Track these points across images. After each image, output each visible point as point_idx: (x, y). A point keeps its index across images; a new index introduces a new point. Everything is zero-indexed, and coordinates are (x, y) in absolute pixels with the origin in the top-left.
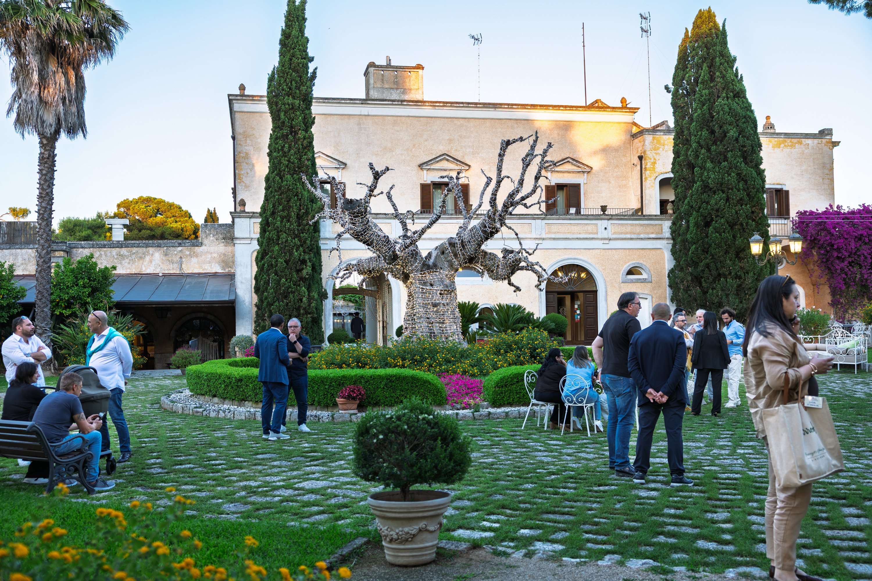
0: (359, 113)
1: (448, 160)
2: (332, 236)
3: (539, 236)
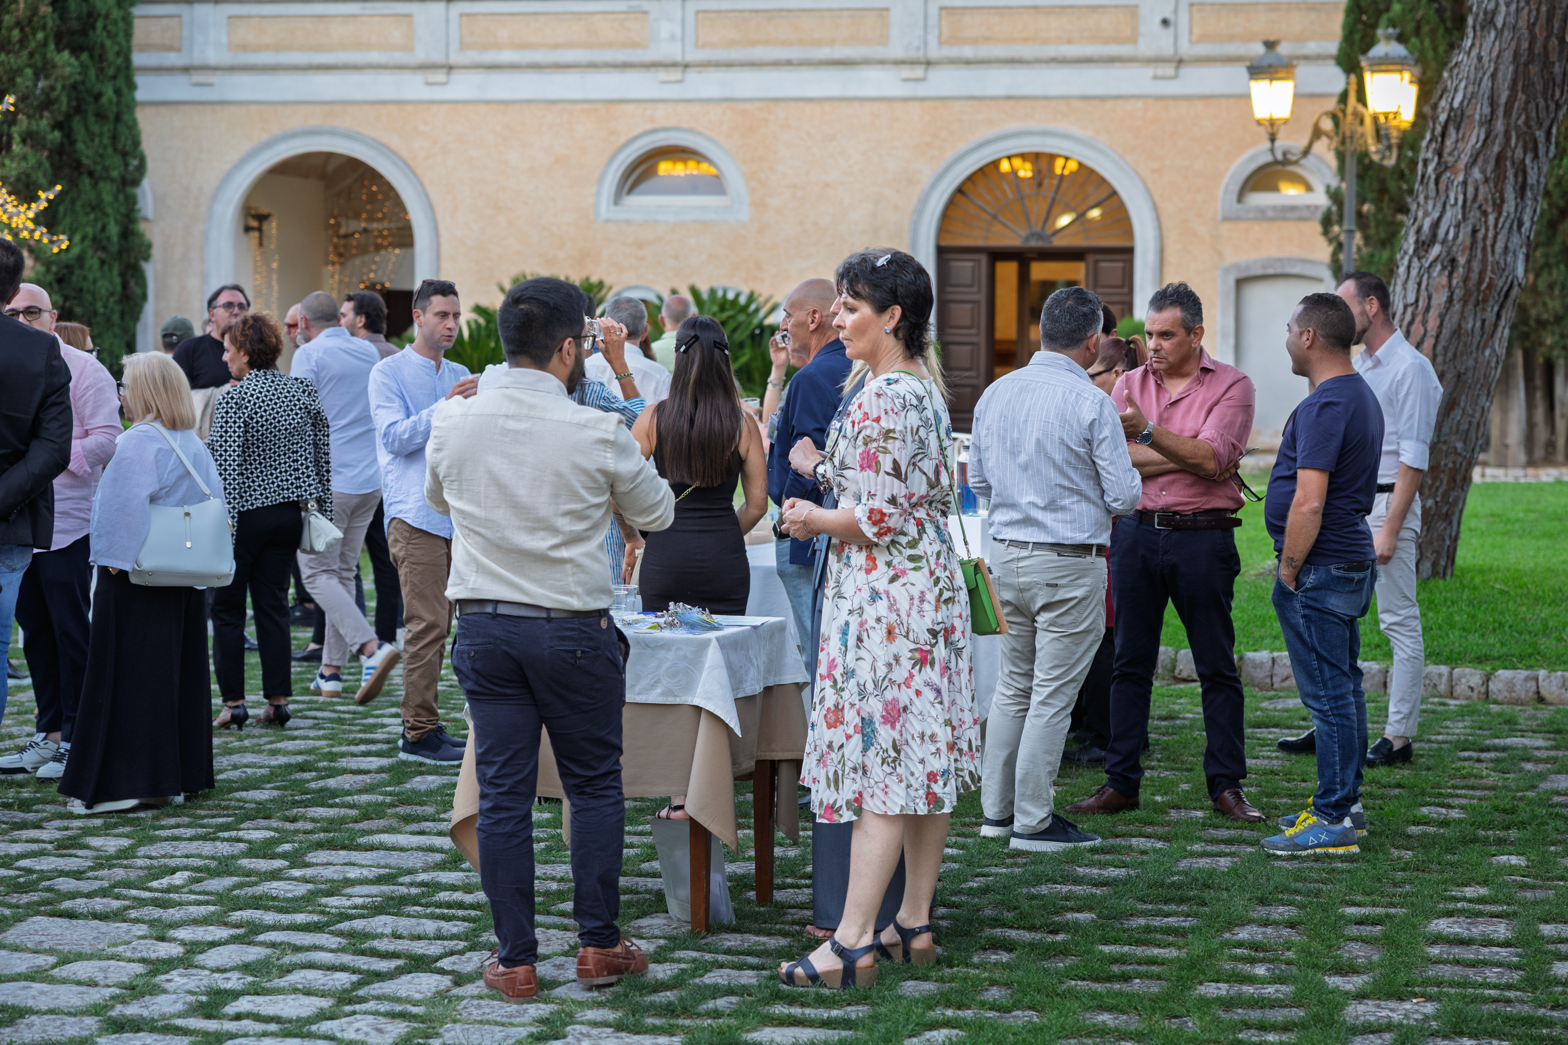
2: (227, 58)
3: (913, 54)
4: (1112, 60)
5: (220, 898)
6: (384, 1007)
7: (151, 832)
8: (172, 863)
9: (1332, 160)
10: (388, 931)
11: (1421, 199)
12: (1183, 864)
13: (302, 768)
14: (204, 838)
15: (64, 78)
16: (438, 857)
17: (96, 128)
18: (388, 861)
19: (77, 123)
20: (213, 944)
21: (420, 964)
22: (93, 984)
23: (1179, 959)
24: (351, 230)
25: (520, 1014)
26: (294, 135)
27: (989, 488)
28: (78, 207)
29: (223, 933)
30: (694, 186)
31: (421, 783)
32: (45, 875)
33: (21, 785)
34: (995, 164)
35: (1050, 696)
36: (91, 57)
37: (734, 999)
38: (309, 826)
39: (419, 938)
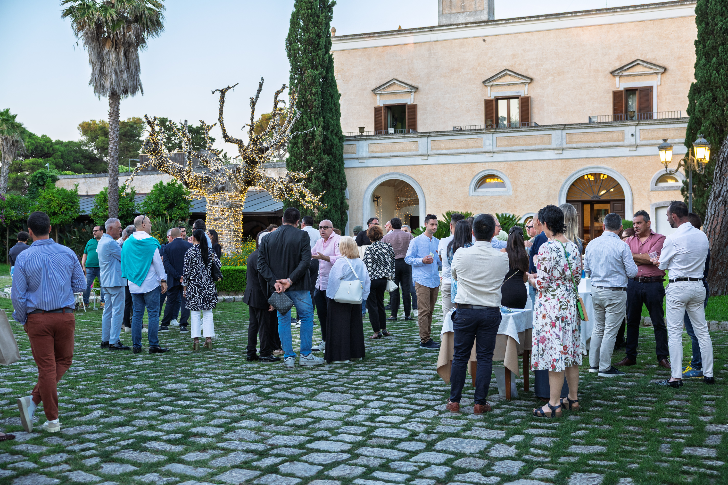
0: (429, 40)
1: (510, 75)
2: (368, 155)
3: (558, 147)
4: (617, 146)
5: (373, 387)
6: (420, 420)
7: (354, 368)
8: (360, 377)
9: (684, 173)
10: (420, 398)
11: (715, 184)
12: (651, 381)
13: (393, 350)
14: (368, 370)
15: (325, 162)
16: (433, 376)
17: (334, 175)
18: (419, 378)
19: (329, 174)
20: (372, 401)
21: (429, 408)
22: (340, 411)
23: (653, 411)
24: (402, 200)
25: (458, 423)
26: (386, 175)
27: (590, 271)
28: (329, 196)
29: (374, 398)
30: (496, 185)
31: (426, 355)
32: (326, 380)
34: (583, 177)
35: (610, 331)
36: (332, 156)
37: (520, 420)
38: (396, 367)
39: (428, 400)
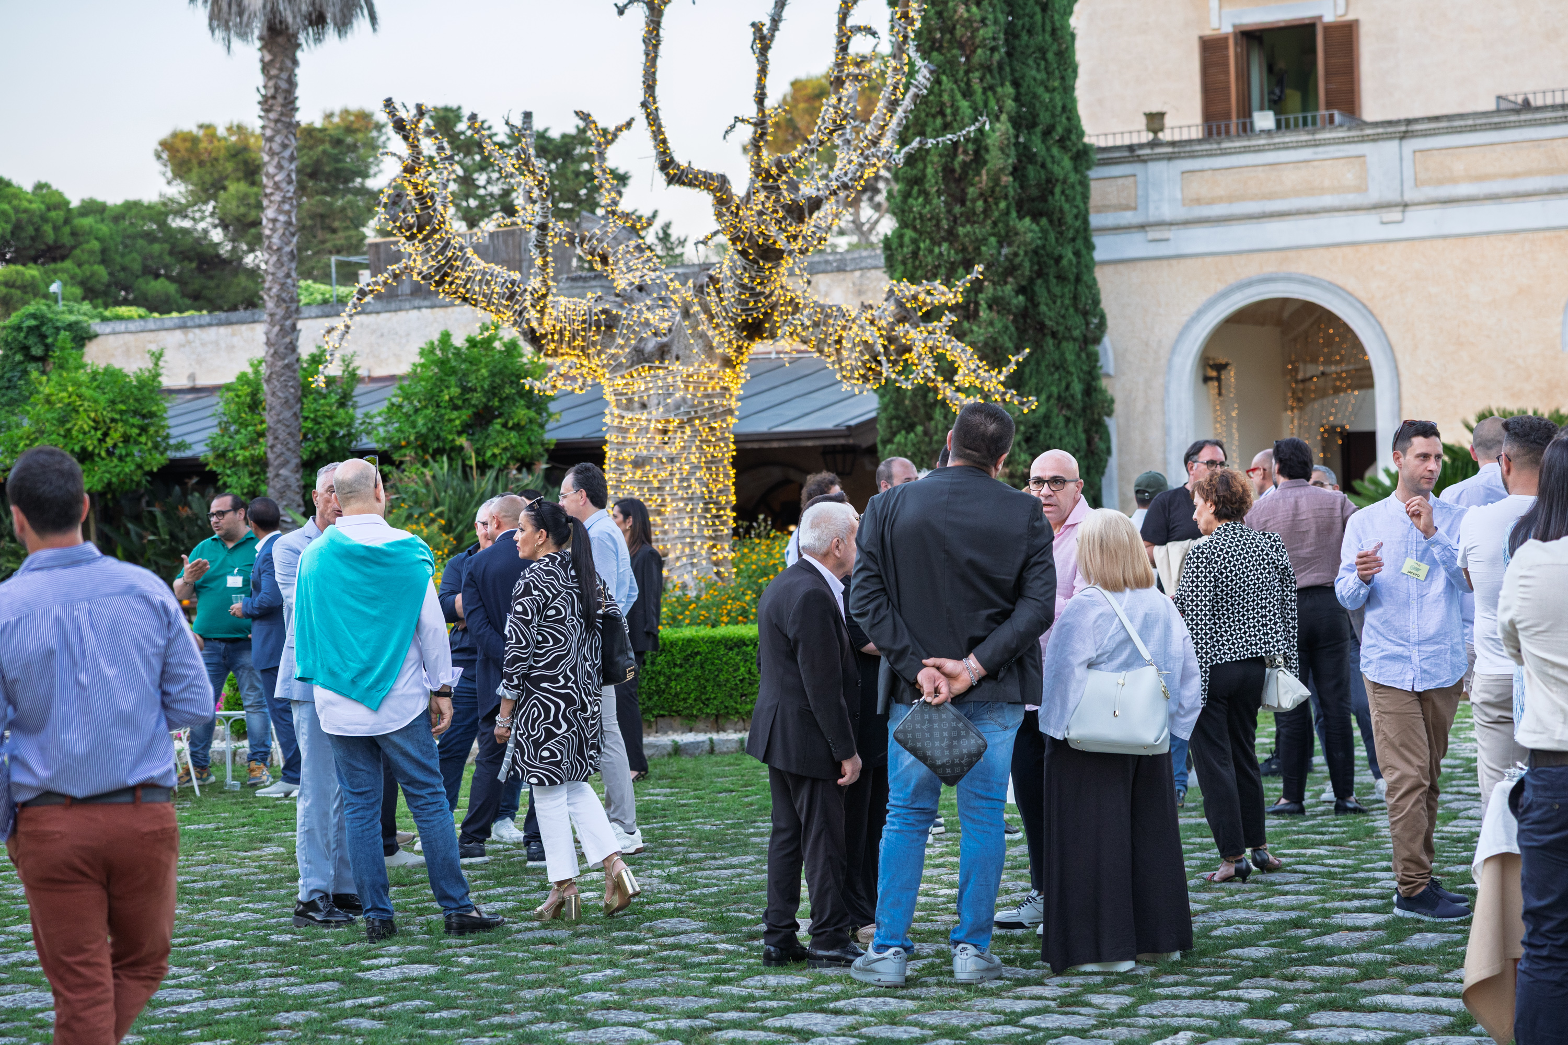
2: (1182, 213)
7: (1151, 991)
8: (1176, 1022)
13: (1297, 924)
14: (1203, 997)
15: (1026, 244)
16: (1446, 1020)
17: (1057, 290)
18: (1394, 1023)
19: (1039, 287)
24: (1308, 375)
26: (1249, 284)
28: (1043, 368)
31: (1420, 941)
32: (1050, 1034)
33: (1020, 941)
36: (1051, 221)
38: (1309, 985)
